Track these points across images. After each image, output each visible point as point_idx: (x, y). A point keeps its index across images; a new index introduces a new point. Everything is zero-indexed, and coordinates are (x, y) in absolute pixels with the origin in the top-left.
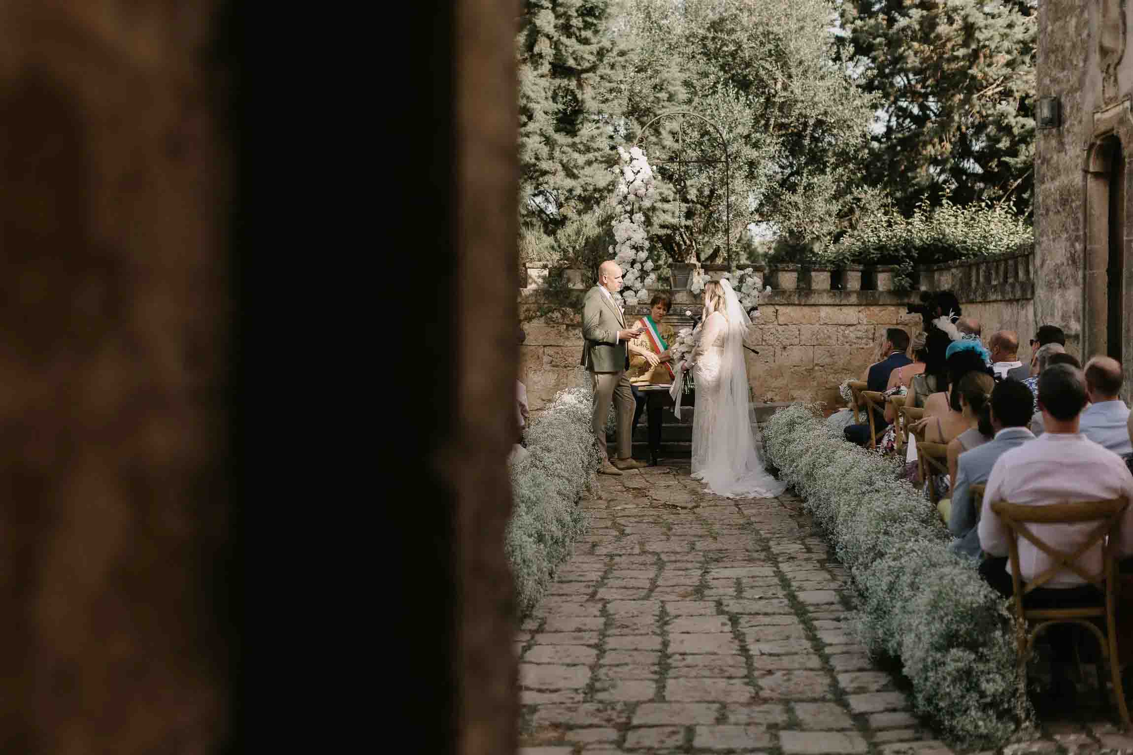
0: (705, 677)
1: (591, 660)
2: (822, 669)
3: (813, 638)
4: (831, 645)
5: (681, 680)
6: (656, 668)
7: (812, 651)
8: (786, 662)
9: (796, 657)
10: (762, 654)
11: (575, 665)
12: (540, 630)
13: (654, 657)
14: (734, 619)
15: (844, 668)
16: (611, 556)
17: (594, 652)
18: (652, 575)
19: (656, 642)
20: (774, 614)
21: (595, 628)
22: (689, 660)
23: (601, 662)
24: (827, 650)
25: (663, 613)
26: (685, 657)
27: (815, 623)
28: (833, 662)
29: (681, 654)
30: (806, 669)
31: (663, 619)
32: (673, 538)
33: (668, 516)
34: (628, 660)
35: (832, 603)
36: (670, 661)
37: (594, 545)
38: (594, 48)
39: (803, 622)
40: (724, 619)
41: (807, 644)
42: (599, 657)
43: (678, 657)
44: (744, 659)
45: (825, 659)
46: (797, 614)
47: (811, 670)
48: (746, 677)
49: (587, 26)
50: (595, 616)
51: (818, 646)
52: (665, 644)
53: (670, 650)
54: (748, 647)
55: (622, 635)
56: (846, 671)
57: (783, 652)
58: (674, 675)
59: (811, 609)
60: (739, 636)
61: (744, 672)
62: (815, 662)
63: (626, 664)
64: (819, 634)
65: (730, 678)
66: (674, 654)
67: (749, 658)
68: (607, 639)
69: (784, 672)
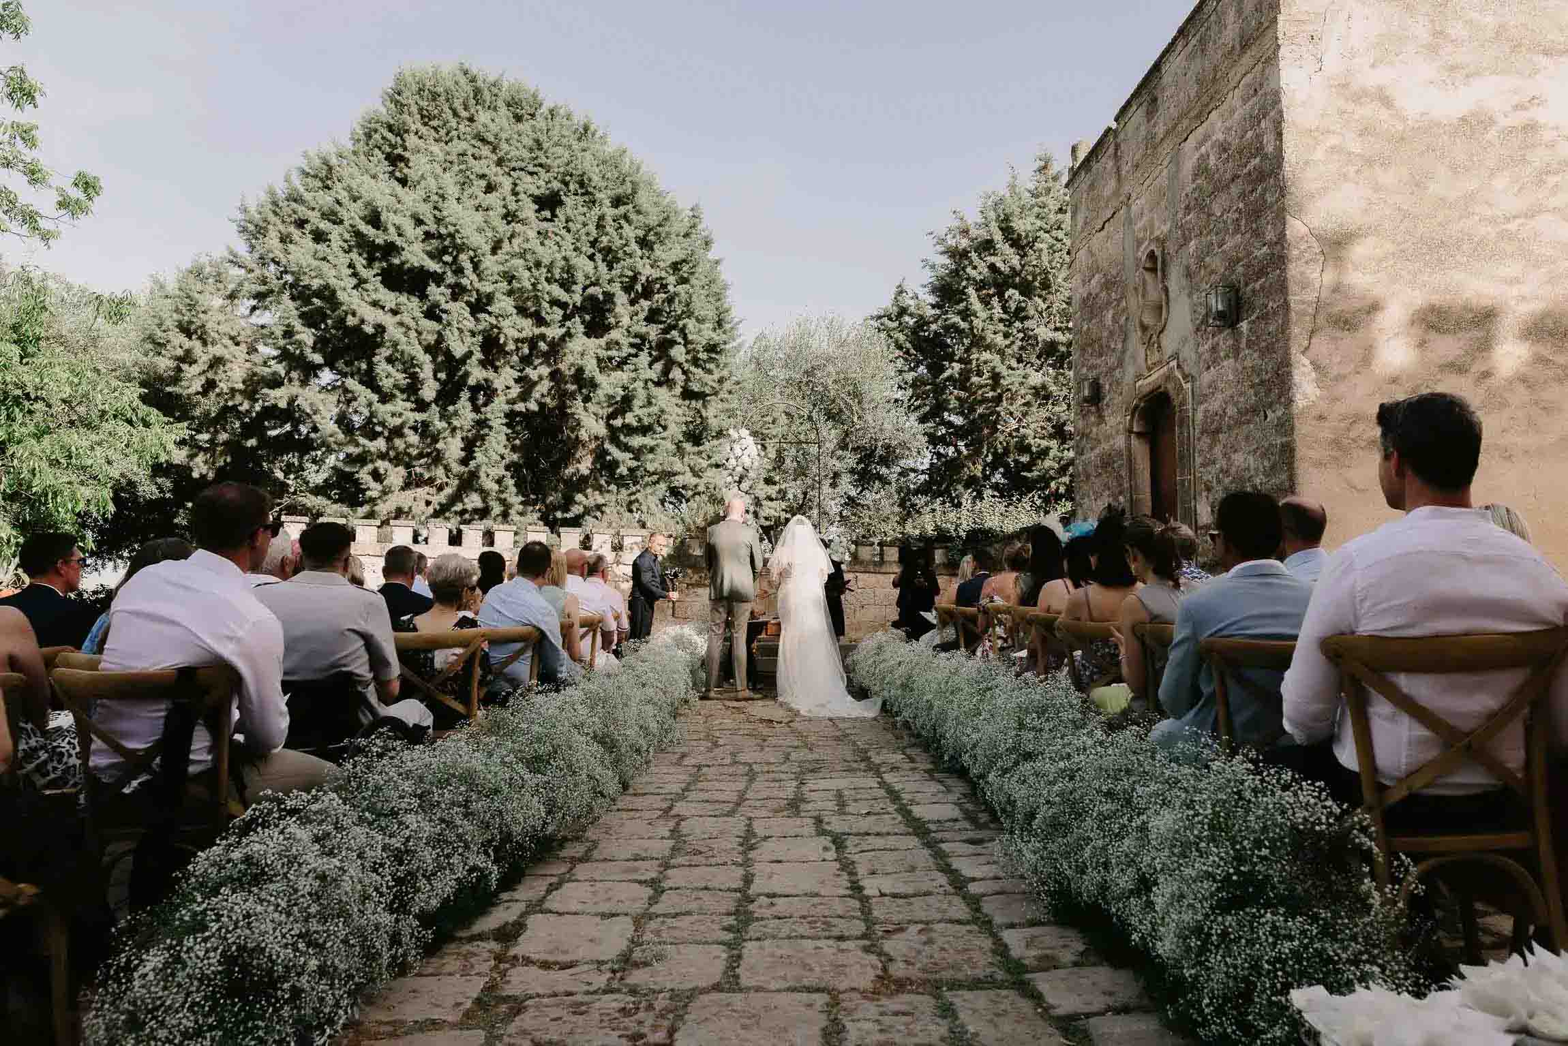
0: (802, 937)
1: (638, 907)
2: (975, 921)
3: (947, 870)
4: (974, 880)
5: (767, 943)
6: (731, 920)
7: (950, 889)
8: (919, 909)
9: (930, 900)
10: (882, 895)
11: (614, 915)
12: (585, 859)
13: (729, 902)
14: (839, 842)
15: (1006, 920)
16: (699, 767)
17: (649, 891)
18: (741, 786)
19: (733, 876)
20: (888, 834)
21: (655, 855)
22: (782, 905)
23: (652, 910)
24: (973, 888)
25: (750, 832)
26: (775, 900)
27: (943, 846)
28: (988, 907)
29: (768, 896)
30: (951, 921)
31: (748, 842)
32: (767, 749)
33: (764, 730)
34: (694, 906)
35: (956, 820)
36: (751, 907)
37: (683, 756)
38: (716, 376)
39: (928, 845)
40: (826, 841)
41: (942, 879)
42: (653, 900)
43: (764, 900)
44: (857, 904)
45: (974, 902)
46: (917, 835)
47: (959, 922)
48: (864, 936)
49: (711, 360)
50: (662, 838)
51: (959, 883)
52: (748, 880)
53: (753, 890)
54: (861, 883)
55: (690, 866)
56: (1012, 926)
57: (911, 891)
58: (758, 935)
59: (932, 827)
60: (847, 867)
61: (859, 927)
62: (959, 909)
63: (689, 913)
64: (956, 864)
65: (841, 938)
66: (759, 895)
67: (864, 900)
68: (670, 872)
69: (920, 926)
